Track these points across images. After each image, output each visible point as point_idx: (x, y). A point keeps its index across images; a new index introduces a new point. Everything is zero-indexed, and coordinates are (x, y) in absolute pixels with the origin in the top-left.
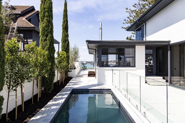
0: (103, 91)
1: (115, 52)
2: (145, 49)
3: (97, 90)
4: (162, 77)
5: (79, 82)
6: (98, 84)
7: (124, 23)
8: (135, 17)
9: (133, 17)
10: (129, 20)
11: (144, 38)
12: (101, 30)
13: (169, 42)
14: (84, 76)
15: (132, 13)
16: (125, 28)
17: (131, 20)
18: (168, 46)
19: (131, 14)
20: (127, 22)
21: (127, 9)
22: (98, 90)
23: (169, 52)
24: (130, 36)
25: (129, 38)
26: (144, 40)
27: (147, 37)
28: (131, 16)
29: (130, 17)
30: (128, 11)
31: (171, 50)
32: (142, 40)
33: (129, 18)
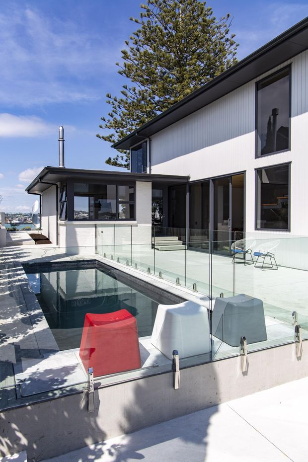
0: (82, 265)
1: (86, 190)
2: (152, 189)
3: (71, 264)
4: (177, 237)
5: (22, 253)
6: (66, 254)
7: (101, 127)
8: (124, 115)
9: (122, 115)
10: (113, 122)
11: (148, 169)
12: (61, 142)
13: (188, 178)
14: (24, 242)
15: (119, 107)
16: (103, 138)
17: (116, 122)
18: (186, 184)
19: (117, 108)
20: (108, 124)
21: (109, 96)
22: (73, 264)
23: (188, 194)
24: (115, 157)
25: (112, 160)
26: (148, 173)
27: (152, 167)
28: (116, 113)
29: (114, 114)
30: (111, 100)
31: (190, 191)
32: (145, 170)
33: (112, 116)
